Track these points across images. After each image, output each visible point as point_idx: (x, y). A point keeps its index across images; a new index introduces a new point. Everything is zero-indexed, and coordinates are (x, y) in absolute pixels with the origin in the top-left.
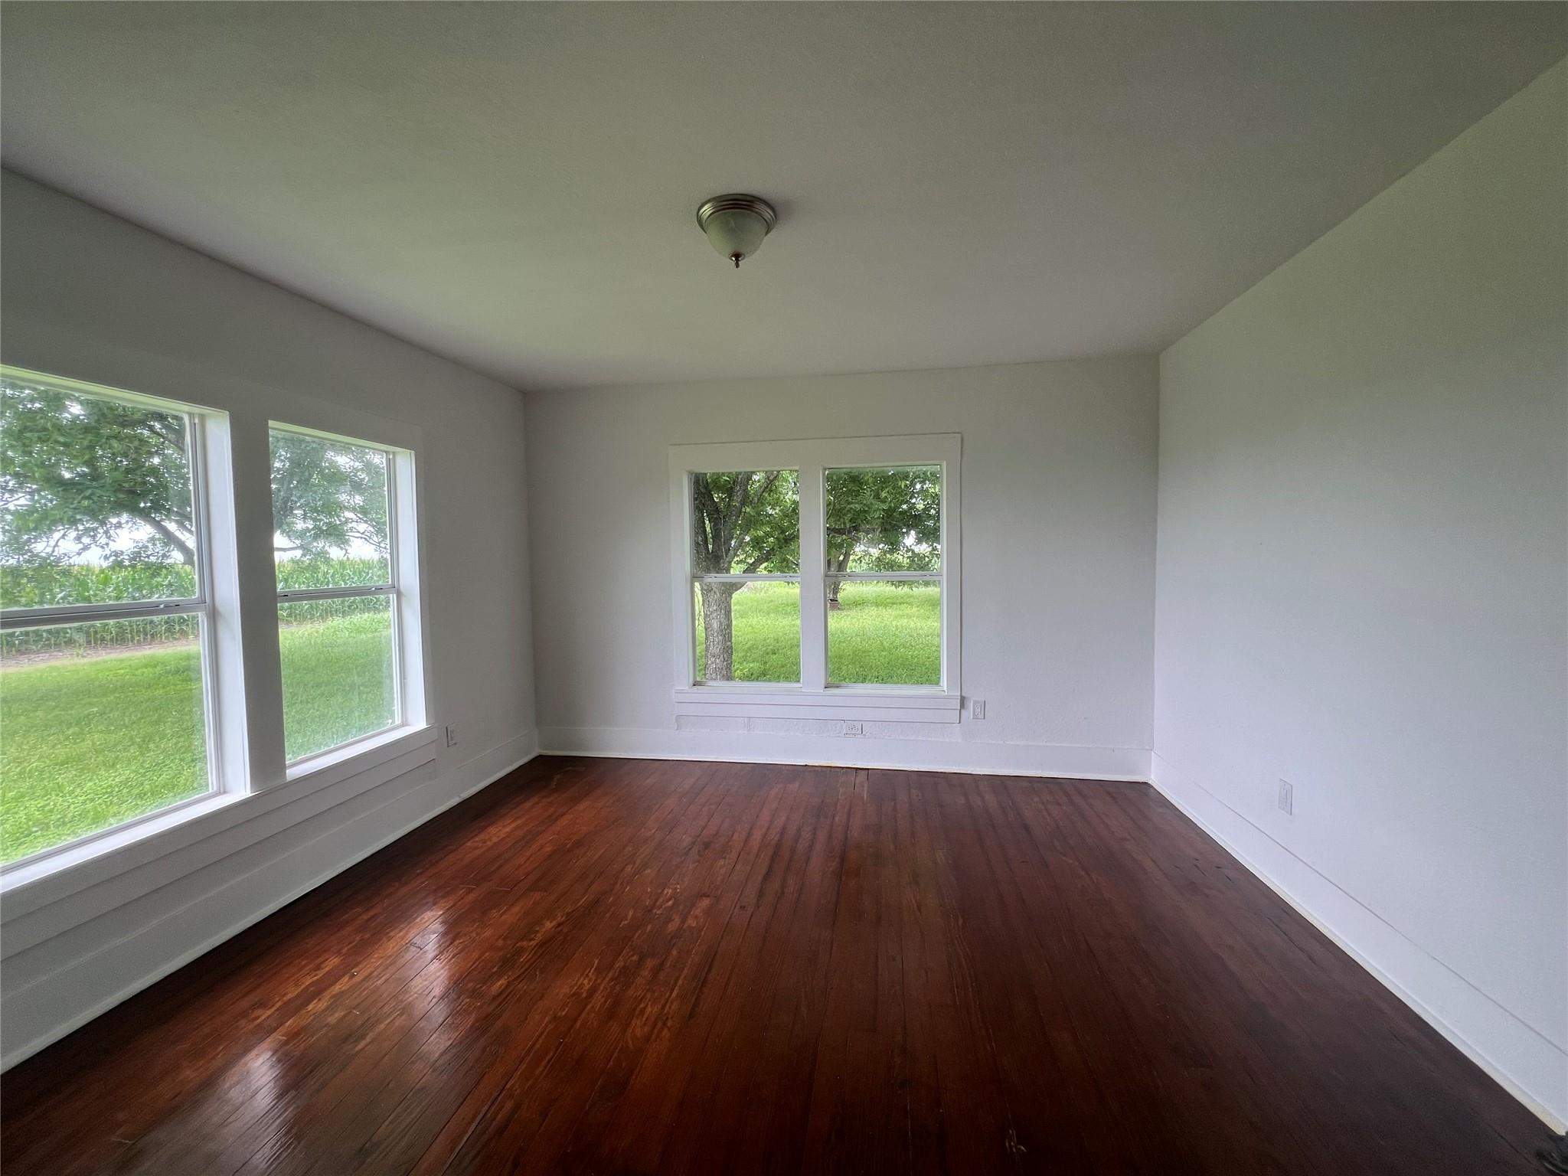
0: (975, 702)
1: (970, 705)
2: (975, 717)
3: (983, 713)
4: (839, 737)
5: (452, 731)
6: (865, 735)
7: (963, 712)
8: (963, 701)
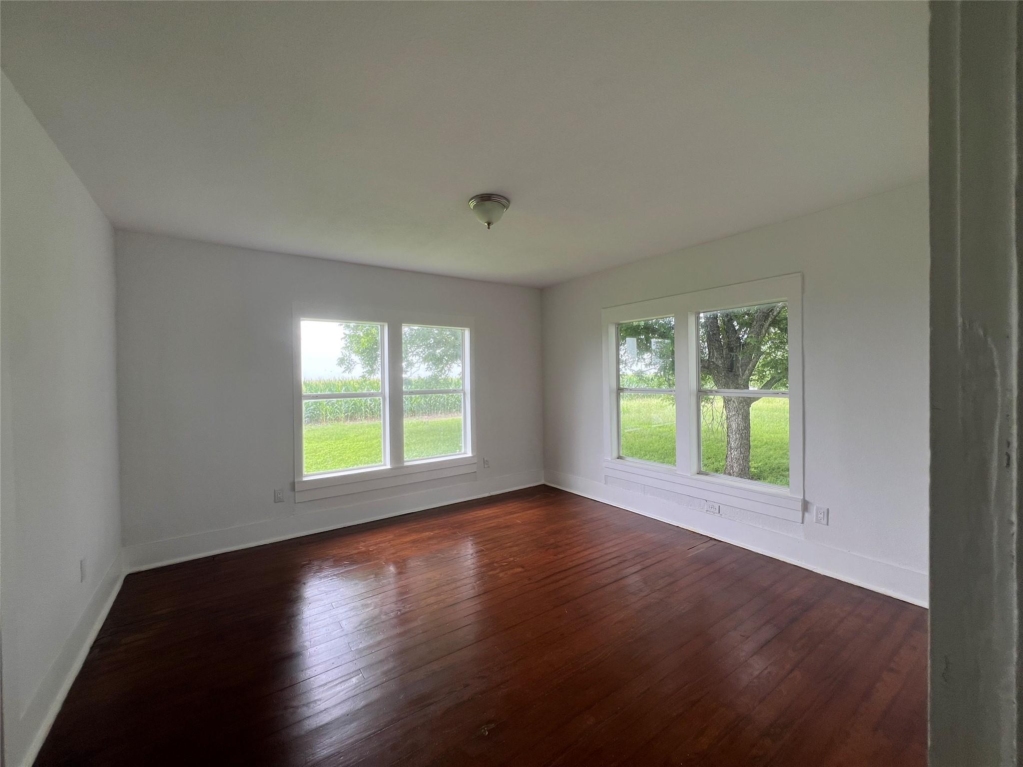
0: (817, 508)
1: (813, 509)
2: (818, 521)
3: (826, 519)
4: (701, 511)
5: (486, 461)
6: (721, 515)
7: (806, 515)
8: (806, 506)
